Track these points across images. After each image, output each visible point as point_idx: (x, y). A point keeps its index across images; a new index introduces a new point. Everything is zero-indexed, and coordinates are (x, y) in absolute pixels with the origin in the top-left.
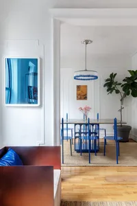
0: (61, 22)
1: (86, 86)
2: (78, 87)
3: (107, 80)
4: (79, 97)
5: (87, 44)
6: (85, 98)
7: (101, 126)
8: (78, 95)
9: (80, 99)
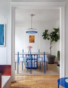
0: (15, 8)
1: (34, 36)
2: (30, 36)
3: (44, 33)
4: (31, 41)
5: (32, 16)
6: (34, 42)
7: (40, 56)
8: (30, 40)
9: (31, 42)
